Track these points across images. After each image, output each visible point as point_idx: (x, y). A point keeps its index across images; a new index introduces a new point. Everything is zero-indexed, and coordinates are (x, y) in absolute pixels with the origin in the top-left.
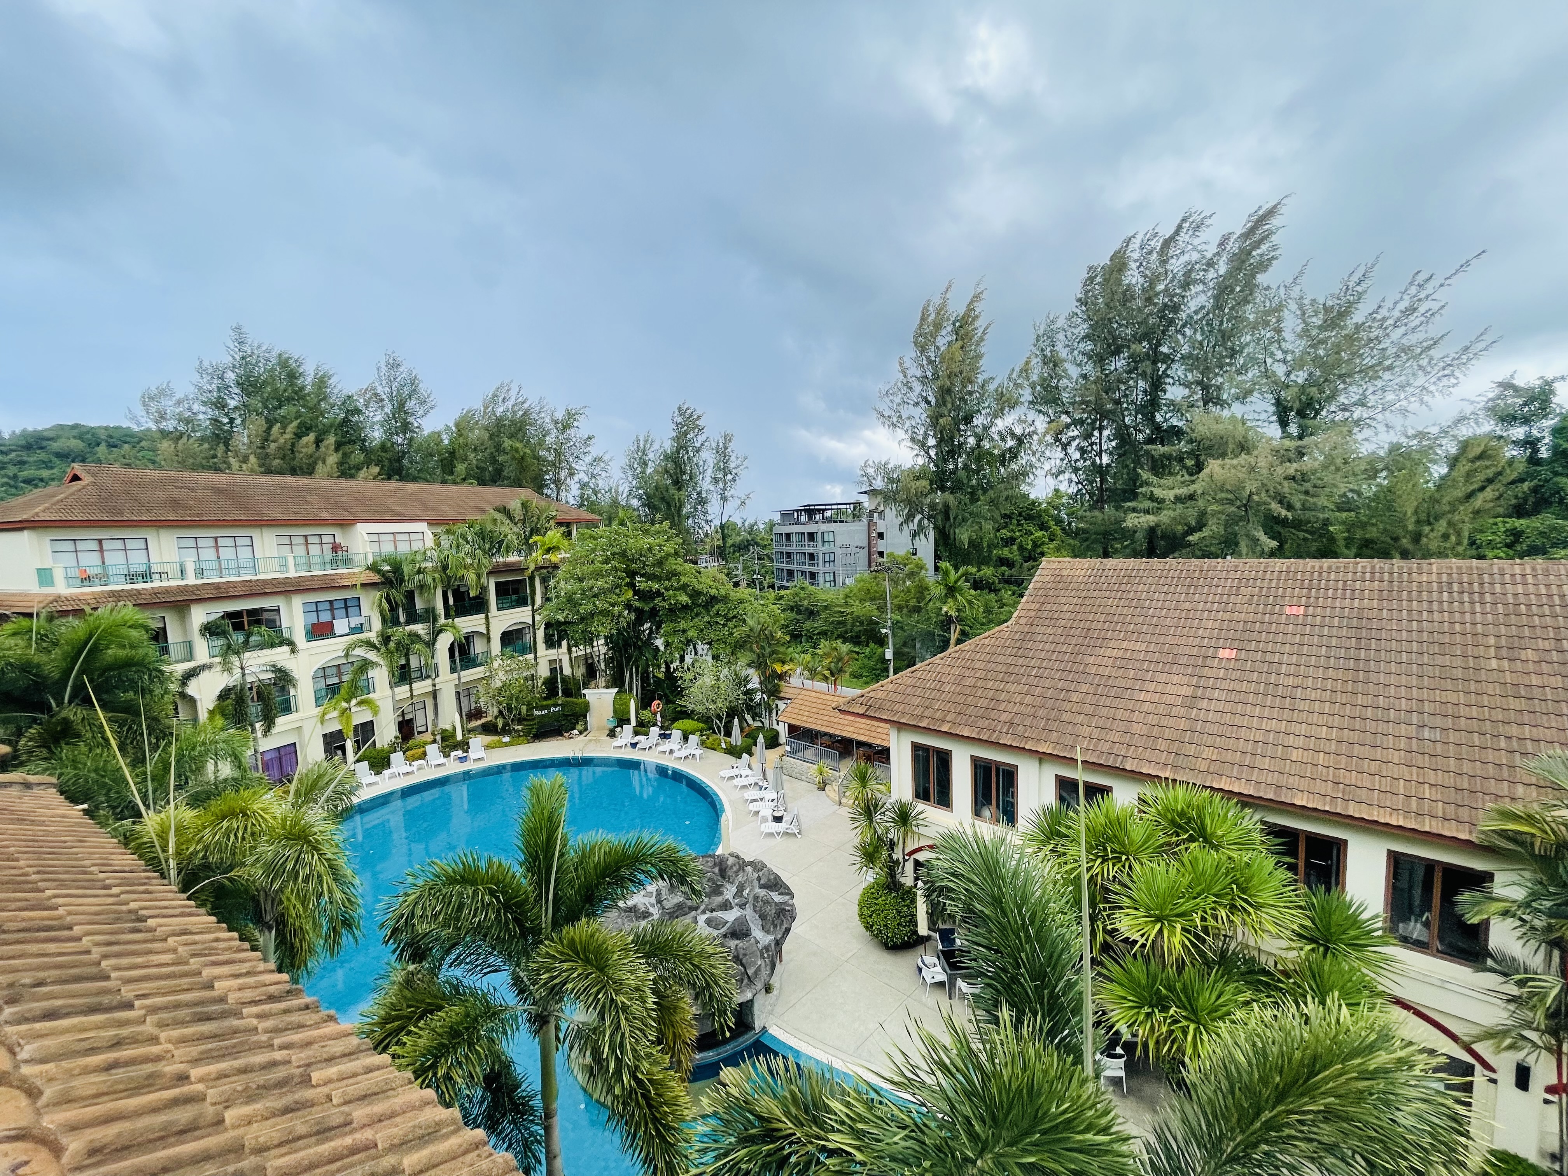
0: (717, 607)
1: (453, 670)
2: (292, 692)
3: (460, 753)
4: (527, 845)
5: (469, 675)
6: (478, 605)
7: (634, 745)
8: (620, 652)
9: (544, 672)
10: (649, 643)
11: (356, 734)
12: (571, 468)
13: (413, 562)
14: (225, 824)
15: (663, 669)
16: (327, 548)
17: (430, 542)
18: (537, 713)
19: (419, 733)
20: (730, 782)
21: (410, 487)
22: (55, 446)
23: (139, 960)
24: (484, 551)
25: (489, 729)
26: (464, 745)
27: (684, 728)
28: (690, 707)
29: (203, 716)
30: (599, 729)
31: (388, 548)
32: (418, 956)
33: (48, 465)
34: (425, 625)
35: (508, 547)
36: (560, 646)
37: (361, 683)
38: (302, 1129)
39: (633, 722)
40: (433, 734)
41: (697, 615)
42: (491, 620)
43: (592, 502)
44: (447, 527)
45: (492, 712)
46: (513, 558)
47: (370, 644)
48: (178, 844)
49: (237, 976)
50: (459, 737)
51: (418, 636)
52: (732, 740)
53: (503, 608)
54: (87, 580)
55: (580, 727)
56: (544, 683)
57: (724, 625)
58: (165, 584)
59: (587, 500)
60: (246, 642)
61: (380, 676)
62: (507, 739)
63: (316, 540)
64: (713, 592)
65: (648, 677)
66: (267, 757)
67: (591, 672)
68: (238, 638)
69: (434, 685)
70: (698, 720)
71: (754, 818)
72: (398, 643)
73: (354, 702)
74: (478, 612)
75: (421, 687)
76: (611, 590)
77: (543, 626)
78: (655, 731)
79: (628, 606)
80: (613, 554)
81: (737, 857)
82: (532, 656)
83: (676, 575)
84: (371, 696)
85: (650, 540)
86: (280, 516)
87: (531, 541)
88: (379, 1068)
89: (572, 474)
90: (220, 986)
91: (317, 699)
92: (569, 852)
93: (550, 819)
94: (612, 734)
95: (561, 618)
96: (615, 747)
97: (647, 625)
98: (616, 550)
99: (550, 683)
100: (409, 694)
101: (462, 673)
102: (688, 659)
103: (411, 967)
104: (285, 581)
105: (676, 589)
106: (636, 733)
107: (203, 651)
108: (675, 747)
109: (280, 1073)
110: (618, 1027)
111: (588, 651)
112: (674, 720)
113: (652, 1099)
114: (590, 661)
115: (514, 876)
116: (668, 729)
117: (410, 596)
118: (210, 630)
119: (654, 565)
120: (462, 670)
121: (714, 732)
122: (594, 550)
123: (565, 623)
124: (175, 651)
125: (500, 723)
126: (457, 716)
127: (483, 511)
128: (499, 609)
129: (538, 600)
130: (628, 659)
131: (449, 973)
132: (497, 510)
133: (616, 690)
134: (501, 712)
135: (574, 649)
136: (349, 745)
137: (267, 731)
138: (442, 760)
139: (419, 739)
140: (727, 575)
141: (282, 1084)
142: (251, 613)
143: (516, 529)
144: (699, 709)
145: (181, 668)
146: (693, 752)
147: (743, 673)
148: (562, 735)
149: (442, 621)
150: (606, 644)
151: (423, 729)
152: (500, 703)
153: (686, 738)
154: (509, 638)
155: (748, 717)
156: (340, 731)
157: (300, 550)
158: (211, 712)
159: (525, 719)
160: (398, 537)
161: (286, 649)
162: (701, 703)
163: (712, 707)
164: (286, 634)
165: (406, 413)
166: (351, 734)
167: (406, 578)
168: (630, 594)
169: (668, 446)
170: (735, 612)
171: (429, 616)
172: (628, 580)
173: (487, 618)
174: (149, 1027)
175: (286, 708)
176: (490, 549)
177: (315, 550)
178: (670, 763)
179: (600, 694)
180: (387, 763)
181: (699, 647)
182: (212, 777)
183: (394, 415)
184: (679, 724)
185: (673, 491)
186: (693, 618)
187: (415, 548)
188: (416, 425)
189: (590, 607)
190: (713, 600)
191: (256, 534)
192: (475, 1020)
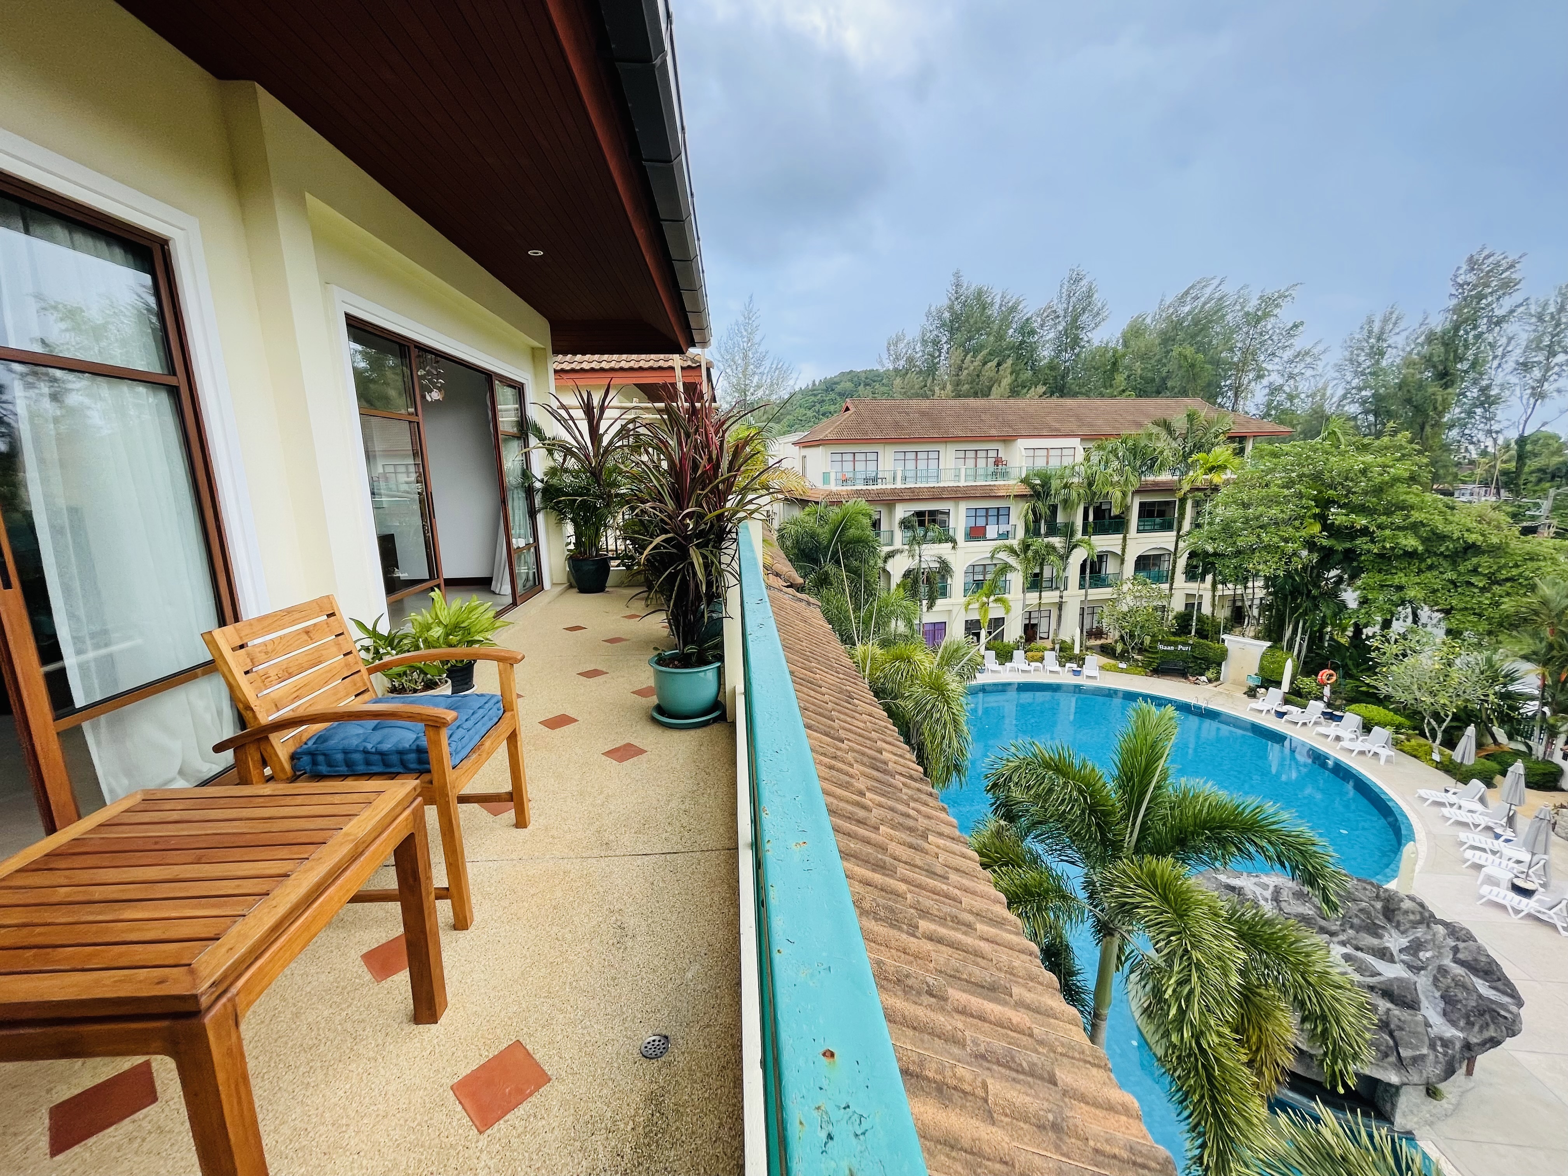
0: (1475, 560)
1: (1082, 586)
2: (949, 581)
3: (1074, 666)
4: (1124, 763)
5: (1096, 594)
6: (1118, 525)
7: (1280, 715)
8: (1285, 598)
9: (1178, 605)
10: (1333, 594)
11: (989, 626)
12: (1261, 369)
13: (1062, 477)
14: (897, 663)
15: (1350, 632)
16: (991, 461)
17: (1080, 456)
18: (1161, 647)
19: (1041, 638)
20: (1435, 809)
21: (1069, 402)
22: (839, 388)
23: (849, 719)
24: (1134, 469)
25: (1106, 651)
26: (1080, 660)
27: (1367, 715)
28: (1384, 690)
29: (893, 586)
30: (1235, 683)
31: (1040, 463)
32: (1011, 817)
33: (833, 402)
34: (1062, 539)
35: (1162, 465)
36: (1203, 580)
37: (1000, 584)
38: (919, 862)
39: (1286, 686)
40: (1053, 642)
41: (1430, 568)
42: (1128, 542)
43: (1283, 412)
44: (1100, 442)
45: (1113, 636)
46: (1165, 477)
47: (1012, 551)
48: (871, 669)
49: (895, 755)
50: (1077, 651)
51: (1054, 548)
52: (1457, 755)
53: (1144, 531)
54: (845, 481)
55: (1210, 674)
56: (1175, 618)
57: (1483, 590)
58: (884, 487)
59: (1275, 408)
60: (925, 535)
61: (1016, 579)
62: (1123, 665)
63: (983, 454)
64: (1472, 538)
65: (1321, 638)
66: (927, 628)
67: (1238, 617)
68: (920, 532)
69: (1061, 597)
70: (1396, 711)
71: (1473, 872)
72: (1036, 552)
73: (992, 598)
74: (1116, 531)
75: (1051, 597)
76: (1288, 522)
77: (1186, 555)
78: (1316, 707)
79: (1310, 544)
80: (1300, 476)
81: (1422, 905)
82: (1167, 586)
83: (1403, 509)
84: (1006, 596)
85: (1369, 458)
86: (961, 434)
87: (1190, 460)
88: (970, 859)
89: (1259, 377)
90: (886, 755)
91: (965, 590)
92: (1166, 788)
93: (1153, 746)
94: (1252, 693)
95: (1210, 549)
96: (1252, 709)
97: (1334, 573)
98: (1306, 470)
99: (1184, 621)
100: (1038, 601)
101: (1090, 591)
102: (1398, 627)
103: (1002, 822)
104: (956, 489)
105: (1399, 528)
106: (1286, 702)
107: (899, 538)
108: (1346, 734)
109: (911, 823)
110: (1188, 980)
111: (1239, 592)
112: (1351, 701)
113: (1215, 1078)
114: (1239, 604)
115: (1104, 785)
116: (1338, 708)
117: (1054, 509)
118: (905, 524)
119: (1365, 493)
120: (1090, 587)
121: (1423, 734)
122: (1271, 471)
123: (1215, 554)
124: (883, 539)
125: (1119, 648)
126: (1078, 631)
127: (1139, 425)
128: (1139, 531)
129: (1186, 526)
130: (1294, 610)
131: (1033, 845)
132: (1156, 423)
133: (1269, 644)
134: (1122, 637)
135: (1220, 586)
136: (983, 633)
137: (930, 607)
138: (1057, 668)
139: (1039, 643)
140: (1514, 516)
141: (911, 830)
142: (932, 513)
143: (1174, 445)
144: (1400, 696)
145: (886, 549)
146: (1375, 749)
147: (1508, 666)
148: (1186, 678)
149: (1079, 535)
150: (1266, 587)
151: (1045, 635)
152: (1123, 628)
153: (1367, 728)
154: (1144, 563)
155: (1500, 734)
156: (978, 621)
157: (970, 463)
158: (898, 586)
159: (1146, 650)
160: (1052, 452)
161: (950, 545)
162: (1407, 689)
163: (1428, 700)
164: (951, 533)
165: (1077, 328)
166: (986, 625)
167: (1053, 492)
168: (1316, 528)
169: (1439, 323)
170: (1515, 572)
171: (1068, 531)
172: (1317, 511)
173: (1125, 539)
174: (850, 757)
175: (944, 594)
176: (1140, 467)
177: (981, 463)
178: (1334, 753)
179: (1245, 644)
180: (1010, 659)
181: (1425, 613)
182: (892, 629)
183: (1066, 330)
184: (1361, 707)
185: (1434, 389)
186: (1420, 572)
187: (1065, 464)
188: (1086, 339)
189: (1253, 539)
190: (1471, 549)
191: (941, 448)
192: (1047, 891)
